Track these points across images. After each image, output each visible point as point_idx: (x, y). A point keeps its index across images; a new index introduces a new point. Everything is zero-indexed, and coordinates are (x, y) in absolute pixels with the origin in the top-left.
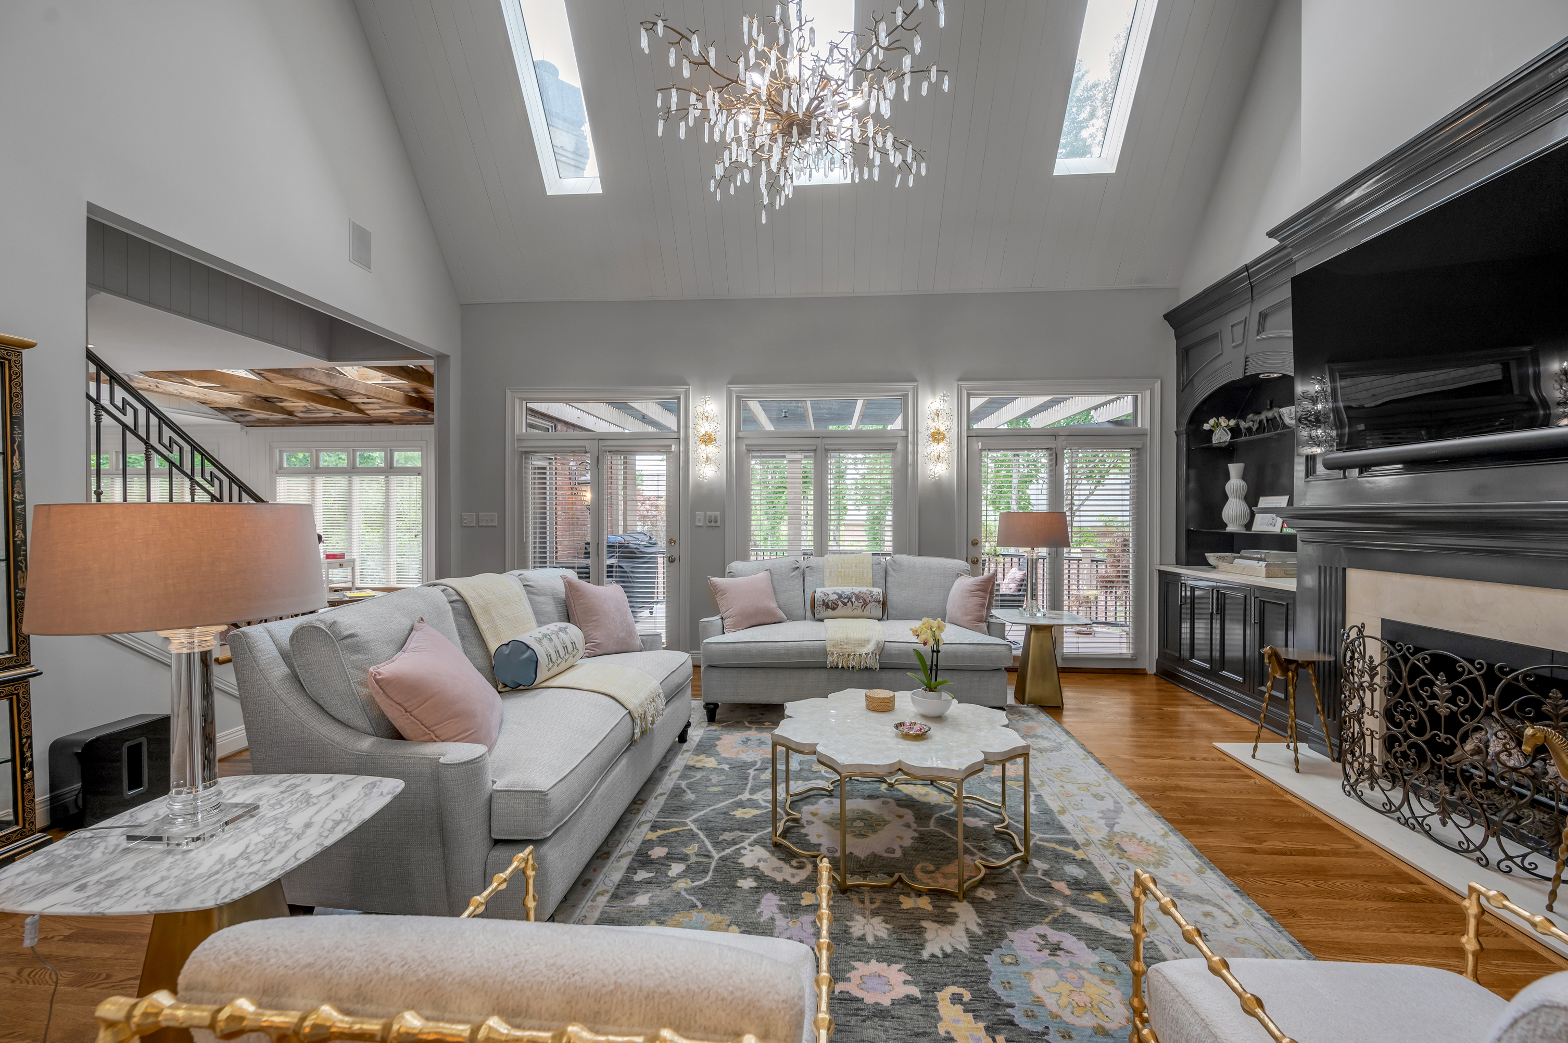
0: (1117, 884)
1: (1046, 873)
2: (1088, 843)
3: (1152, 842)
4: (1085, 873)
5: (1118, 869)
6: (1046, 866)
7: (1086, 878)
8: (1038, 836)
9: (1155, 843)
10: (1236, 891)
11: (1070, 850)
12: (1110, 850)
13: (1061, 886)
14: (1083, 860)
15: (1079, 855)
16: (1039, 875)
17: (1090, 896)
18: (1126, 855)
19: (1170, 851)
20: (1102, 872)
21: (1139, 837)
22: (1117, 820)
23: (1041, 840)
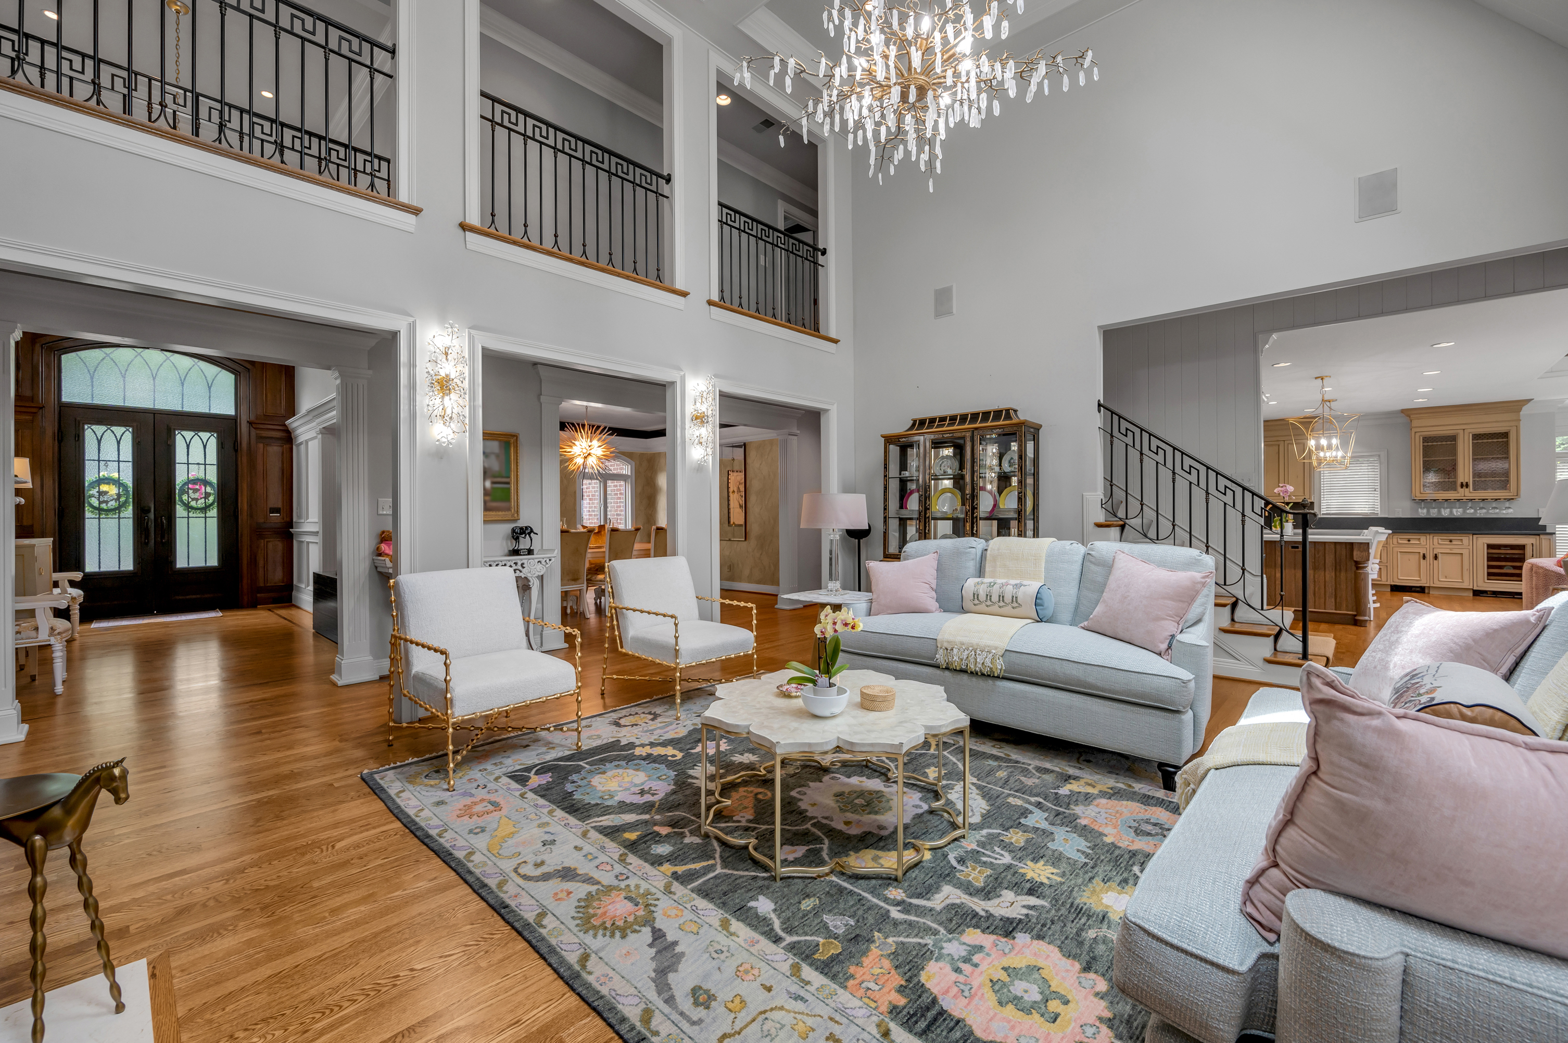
0: (621, 855)
1: (682, 835)
2: (668, 891)
3: (601, 932)
4: (652, 852)
5: (625, 871)
6: (687, 840)
7: (649, 847)
8: (719, 870)
9: (595, 936)
10: (507, 907)
11: (680, 869)
12: (642, 891)
13: (664, 831)
14: (661, 864)
15: (668, 868)
16: (686, 830)
17: (638, 833)
18: (624, 894)
19: (575, 930)
20: (641, 862)
21: (618, 934)
22: (654, 950)
23: (711, 868)
